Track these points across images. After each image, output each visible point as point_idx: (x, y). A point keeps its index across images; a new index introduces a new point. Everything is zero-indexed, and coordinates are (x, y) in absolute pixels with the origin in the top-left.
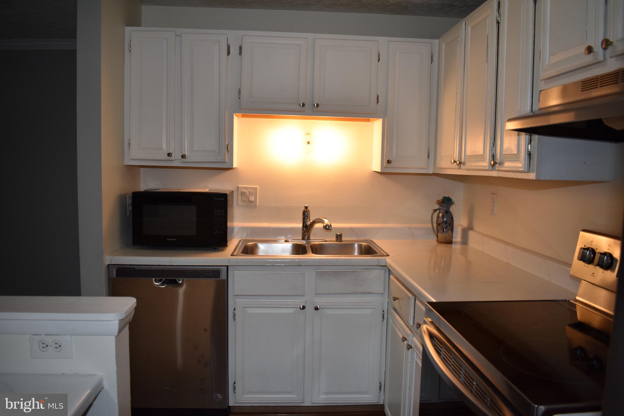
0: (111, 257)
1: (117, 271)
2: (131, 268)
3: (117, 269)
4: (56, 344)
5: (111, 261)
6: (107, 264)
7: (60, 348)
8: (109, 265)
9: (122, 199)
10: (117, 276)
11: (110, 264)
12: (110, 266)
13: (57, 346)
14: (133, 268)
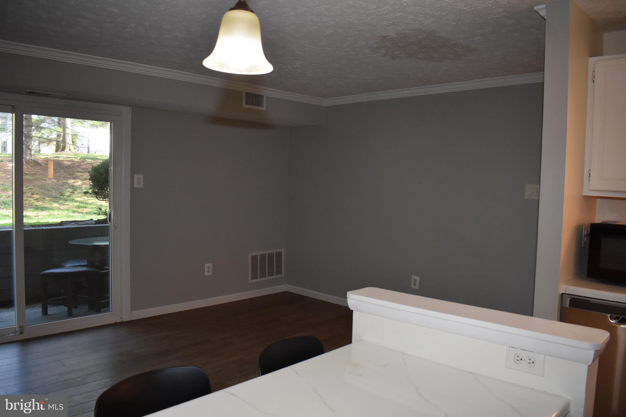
0: (565, 286)
1: (570, 300)
2: (585, 300)
3: (571, 299)
4: (530, 359)
5: (566, 290)
6: (562, 292)
7: (533, 364)
8: (562, 294)
9: (579, 229)
10: (570, 305)
11: (564, 292)
12: (564, 295)
13: (531, 362)
14: (587, 301)
